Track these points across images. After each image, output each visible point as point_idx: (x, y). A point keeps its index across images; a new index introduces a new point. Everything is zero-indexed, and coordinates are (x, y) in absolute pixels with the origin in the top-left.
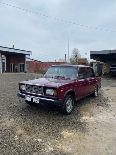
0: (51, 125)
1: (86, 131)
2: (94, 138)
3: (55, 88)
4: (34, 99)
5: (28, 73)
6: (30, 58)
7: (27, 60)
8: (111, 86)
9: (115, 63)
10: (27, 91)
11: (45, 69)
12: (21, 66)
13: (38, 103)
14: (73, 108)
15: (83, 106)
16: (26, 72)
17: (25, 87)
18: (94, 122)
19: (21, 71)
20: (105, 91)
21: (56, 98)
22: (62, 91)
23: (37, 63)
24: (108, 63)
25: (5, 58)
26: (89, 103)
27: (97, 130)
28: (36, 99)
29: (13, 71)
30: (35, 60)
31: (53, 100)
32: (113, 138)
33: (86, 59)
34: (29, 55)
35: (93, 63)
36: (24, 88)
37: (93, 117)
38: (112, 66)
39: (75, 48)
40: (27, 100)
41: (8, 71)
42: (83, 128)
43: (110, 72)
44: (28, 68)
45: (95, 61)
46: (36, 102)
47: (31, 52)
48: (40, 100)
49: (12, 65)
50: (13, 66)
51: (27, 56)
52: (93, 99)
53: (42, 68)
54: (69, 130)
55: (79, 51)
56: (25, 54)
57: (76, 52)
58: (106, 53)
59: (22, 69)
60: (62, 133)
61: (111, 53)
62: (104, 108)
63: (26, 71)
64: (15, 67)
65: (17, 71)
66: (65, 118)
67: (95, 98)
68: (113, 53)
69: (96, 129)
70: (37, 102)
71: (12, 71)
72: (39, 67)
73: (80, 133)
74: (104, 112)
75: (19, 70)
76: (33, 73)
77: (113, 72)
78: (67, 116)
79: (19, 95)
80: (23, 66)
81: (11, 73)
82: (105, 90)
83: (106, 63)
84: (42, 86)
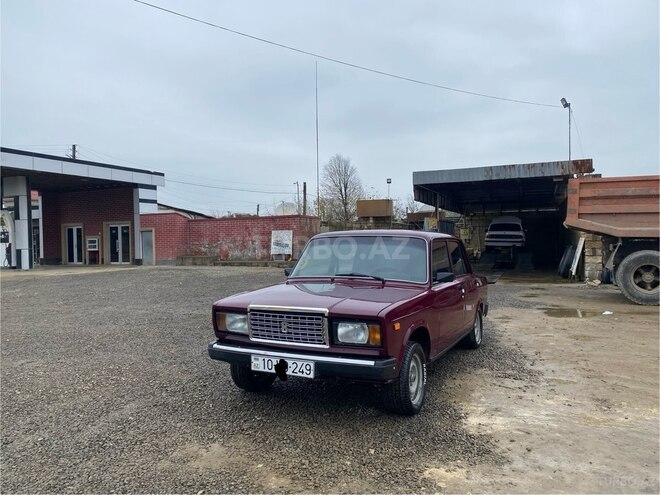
0: (372, 451)
1: (501, 461)
2: (537, 478)
3: (377, 317)
4: (290, 363)
5: (150, 264)
6: (155, 202)
7: (144, 209)
8: (513, 306)
9: (502, 214)
10: (256, 336)
11: (225, 247)
12: (114, 238)
13: (312, 376)
14: (426, 389)
15: (449, 383)
16: (138, 262)
17: (244, 320)
18: (515, 432)
19: (114, 258)
20: (501, 327)
21: (376, 353)
22: (397, 326)
23: (189, 221)
24: (475, 215)
25: (40, 204)
26: (462, 370)
27: (536, 455)
28: (300, 363)
29: (80, 260)
30: (180, 210)
31: (372, 363)
32: (594, 472)
33: (388, 202)
34: (154, 188)
35: (426, 220)
36: (237, 324)
37: (500, 416)
38: (494, 228)
39: (338, 158)
40: (261, 369)
41: (53, 259)
42: (488, 452)
43: (489, 249)
44: (147, 244)
45: (431, 209)
46: (300, 374)
47: (163, 175)
48: (318, 364)
49: (70, 231)
50: (79, 237)
51: (143, 193)
52: (471, 356)
53: (211, 242)
54: (444, 462)
55: (353, 170)
56: (136, 186)
57: (341, 173)
58: (476, 180)
59: (122, 249)
60: (426, 474)
61: (495, 178)
62: (525, 383)
63: (139, 255)
64: (89, 239)
65: (94, 260)
66: (409, 427)
67: (476, 353)
68: (502, 177)
69: (529, 450)
70: (305, 375)
71: (71, 259)
72: (200, 236)
73: (486, 467)
74: (528, 395)
75: (107, 255)
76: (171, 263)
77: (500, 251)
78: (415, 419)
79: (215, 355)
80: (125, 236)
81: (66, 266)
82: (496, 321)
83: (467, 215)
84: (322, 315)
